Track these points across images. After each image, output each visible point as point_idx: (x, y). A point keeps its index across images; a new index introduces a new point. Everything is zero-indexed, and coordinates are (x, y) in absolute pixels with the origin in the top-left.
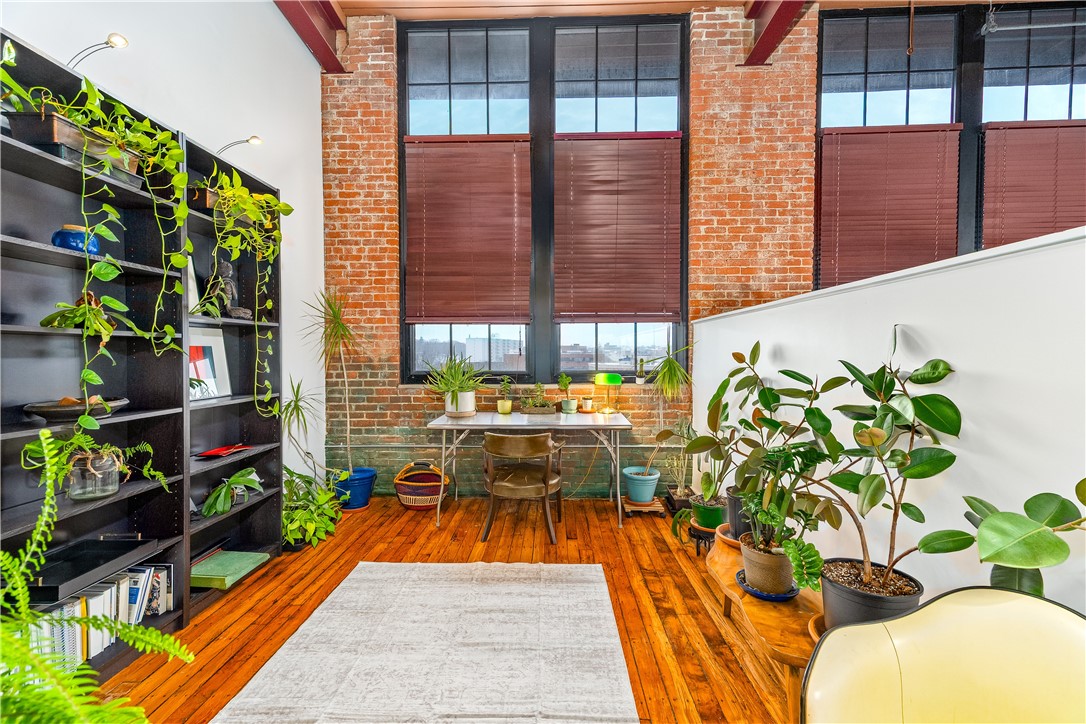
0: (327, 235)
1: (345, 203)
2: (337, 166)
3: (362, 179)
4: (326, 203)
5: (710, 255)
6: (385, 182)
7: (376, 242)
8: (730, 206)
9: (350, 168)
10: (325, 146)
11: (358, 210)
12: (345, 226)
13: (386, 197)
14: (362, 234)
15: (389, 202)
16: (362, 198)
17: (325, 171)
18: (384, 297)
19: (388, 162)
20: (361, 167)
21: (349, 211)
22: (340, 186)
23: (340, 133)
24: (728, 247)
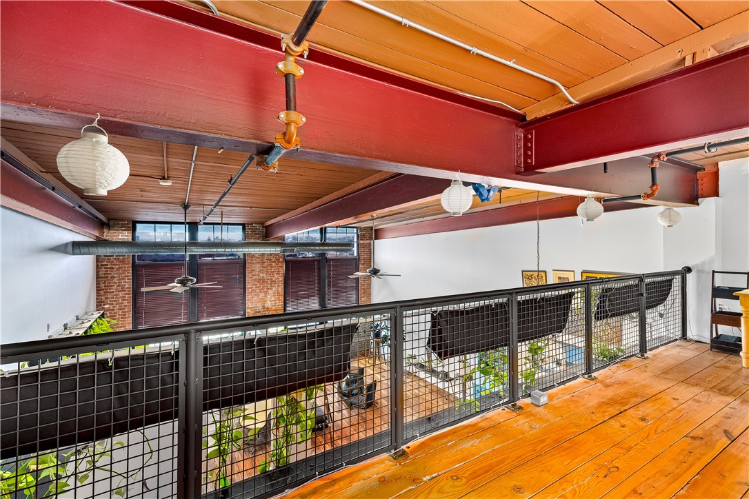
0: (97, 302)
1: (107, 289)
2: (103, 276)
3: (115, 280)
4: (97, 290)
5: (252, 298)
6: (127, 281)
7: (122, 303)
8: (258, 282)
9: (110, 276)
10: (97, 268)
11: (113, 292)
12: (107, 298)
13: (127, 286)
14: (114, 301)
15: (128, 288)
16: (115, 287)
17: (97, 278)
18: (125, 324)
19: (128, 273)
20: (115, 275)
21: (109, 292)
22: (104, 283)
23: (105, 263)
24: (258, 295)
